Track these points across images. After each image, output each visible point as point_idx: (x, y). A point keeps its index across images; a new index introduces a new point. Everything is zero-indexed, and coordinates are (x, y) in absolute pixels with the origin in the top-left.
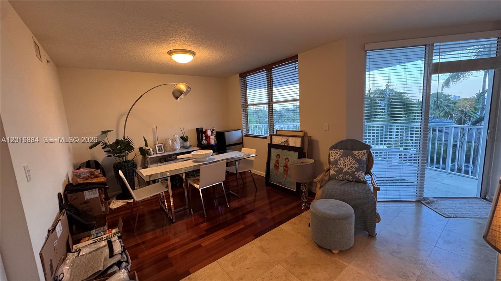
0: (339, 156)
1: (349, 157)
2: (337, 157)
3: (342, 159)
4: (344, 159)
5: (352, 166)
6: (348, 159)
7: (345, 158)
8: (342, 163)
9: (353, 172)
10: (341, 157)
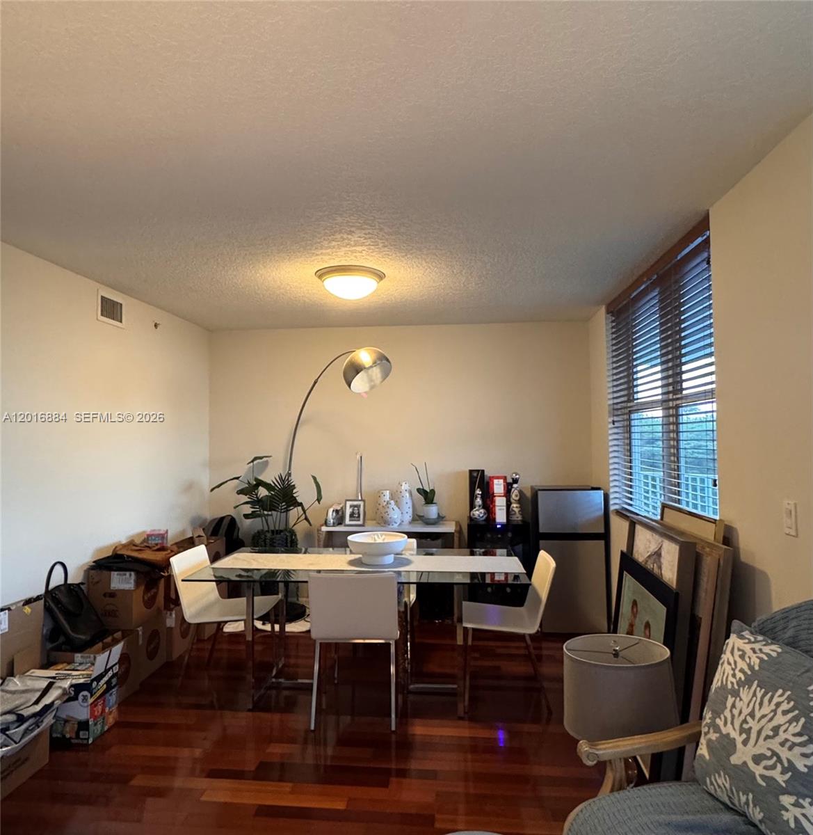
0: (742, 671)
1: (780, 691)
2: (734, 676)
3: (745, 694)
4: (755, 694)
5: (778, 749)
6: (773, 707)
7: (759, 695)
8: (740, 713)
9: (774, 789)
10: (747, 682)
